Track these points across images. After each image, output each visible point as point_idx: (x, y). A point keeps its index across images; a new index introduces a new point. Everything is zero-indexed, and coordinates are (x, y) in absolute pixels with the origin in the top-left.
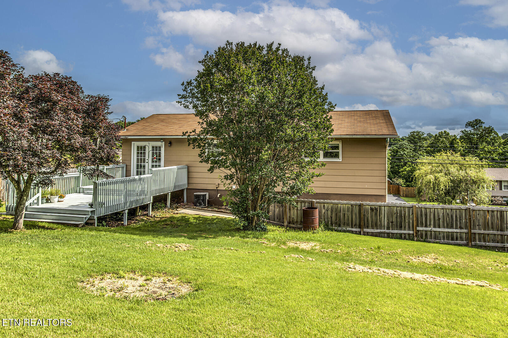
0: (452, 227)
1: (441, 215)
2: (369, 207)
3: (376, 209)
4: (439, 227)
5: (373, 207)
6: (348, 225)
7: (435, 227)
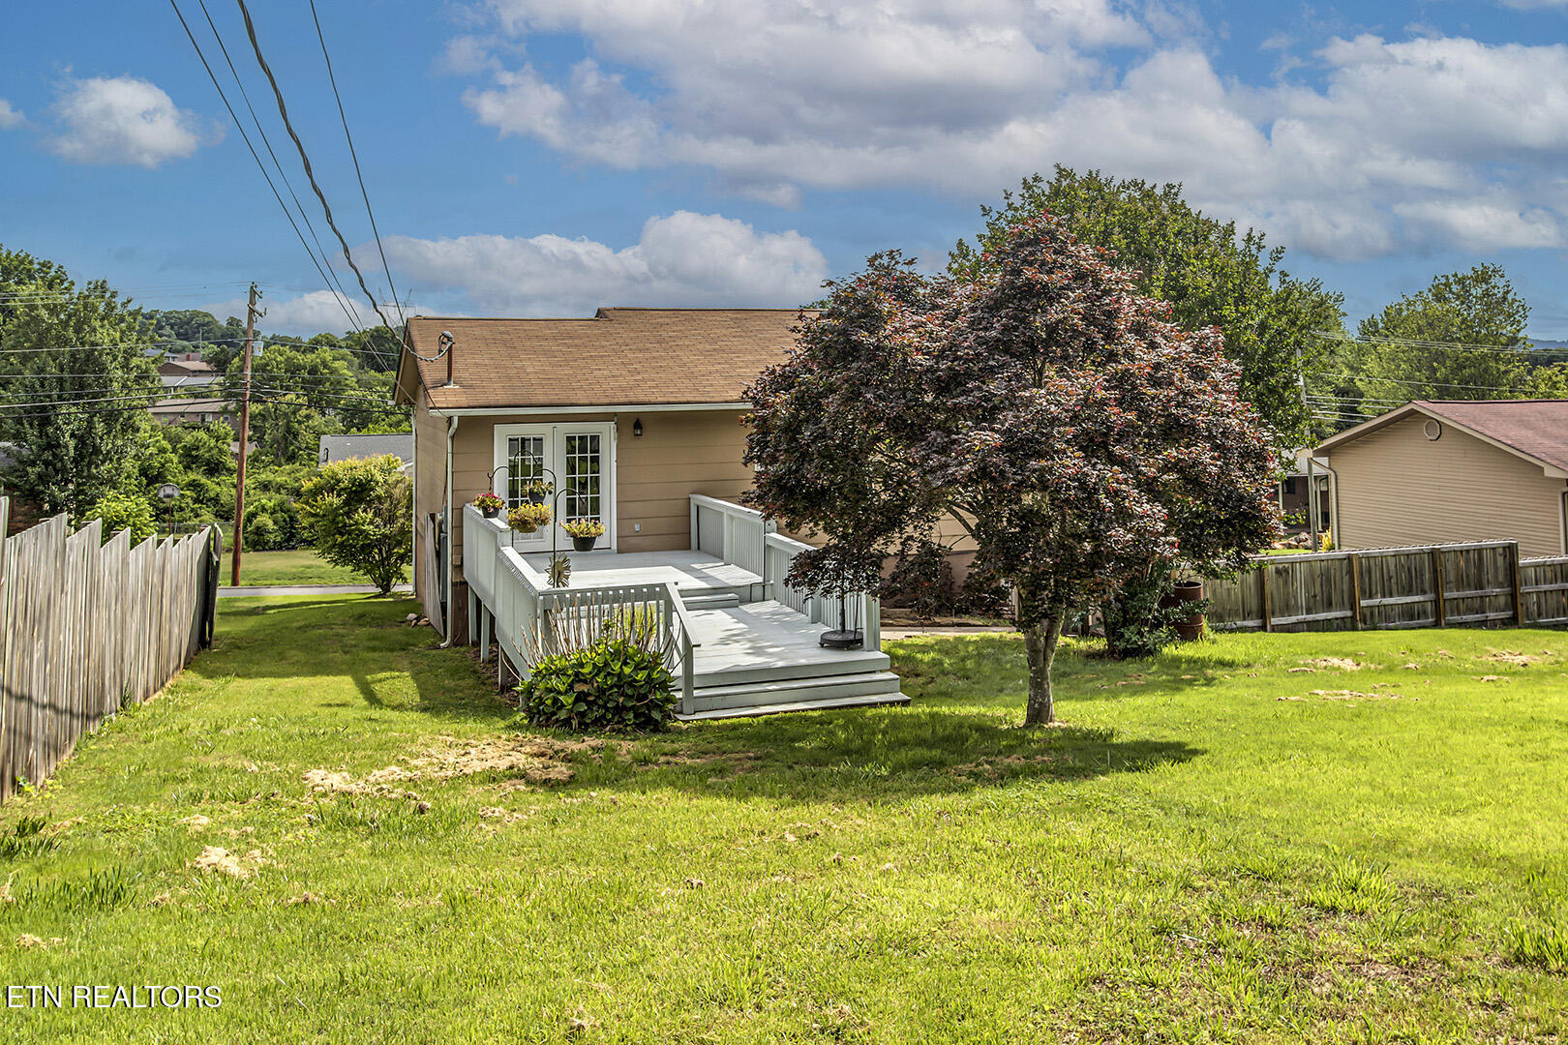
0: (1410, 593)
1: (1392, 568)
2: (1274, 567)
3: (1286, 570)
4: (1391, 596)
5: (1280, 566)
6: (1237, 614)
7: (1384, 596)
